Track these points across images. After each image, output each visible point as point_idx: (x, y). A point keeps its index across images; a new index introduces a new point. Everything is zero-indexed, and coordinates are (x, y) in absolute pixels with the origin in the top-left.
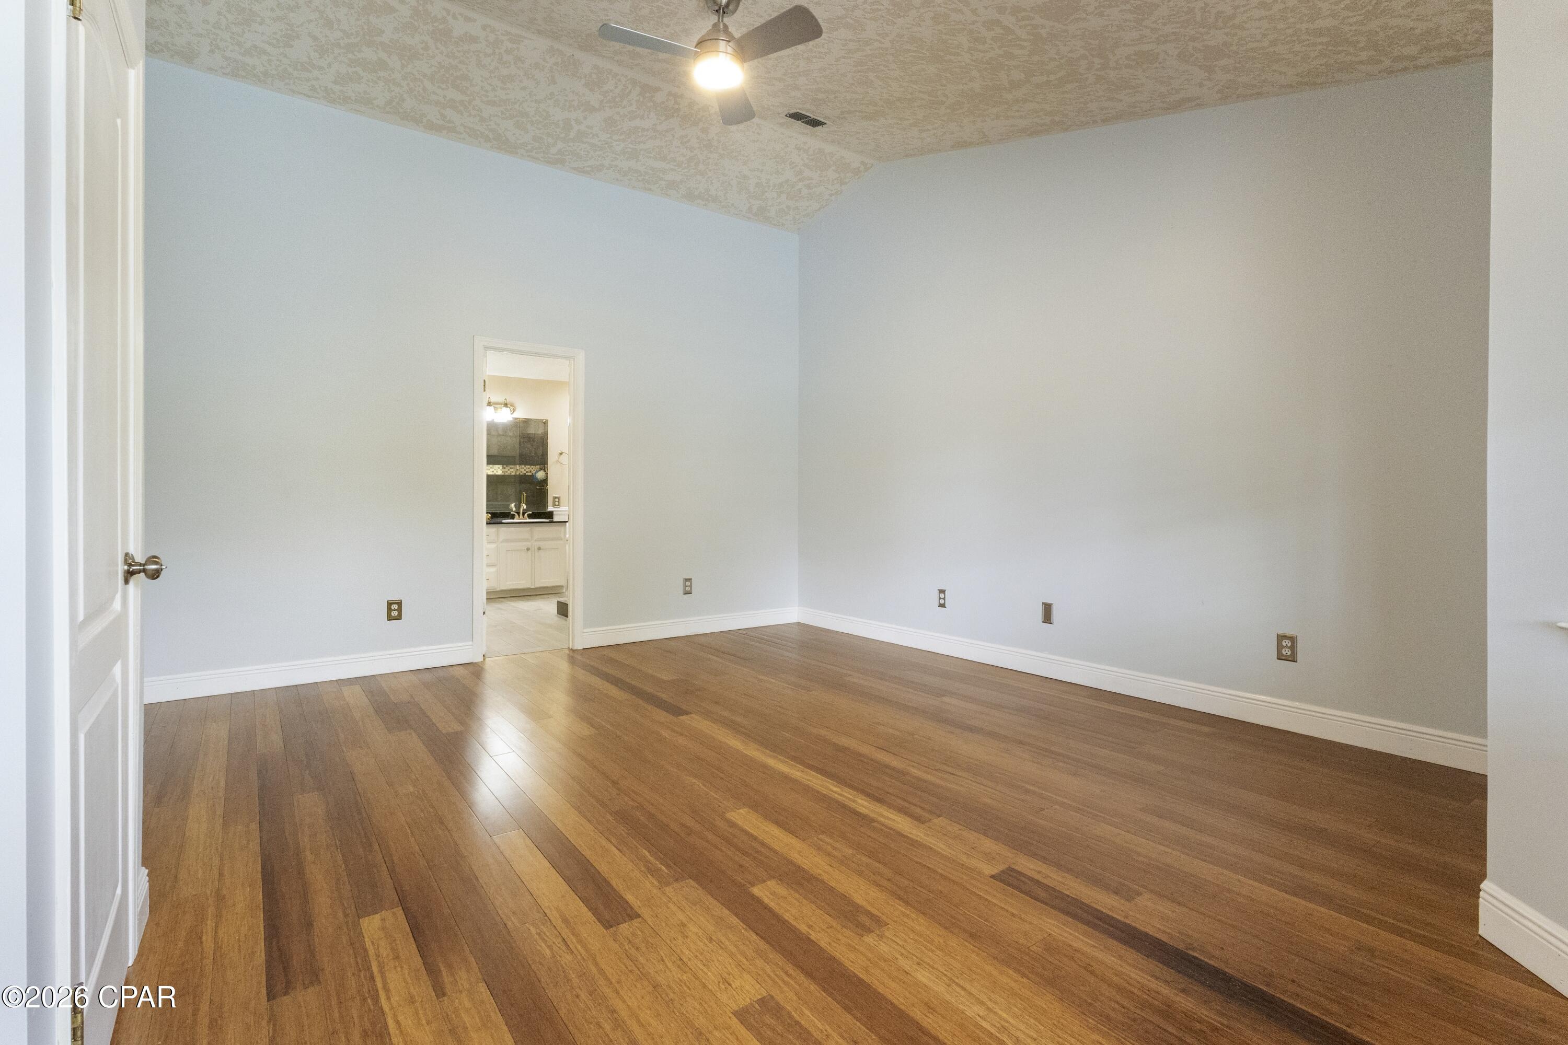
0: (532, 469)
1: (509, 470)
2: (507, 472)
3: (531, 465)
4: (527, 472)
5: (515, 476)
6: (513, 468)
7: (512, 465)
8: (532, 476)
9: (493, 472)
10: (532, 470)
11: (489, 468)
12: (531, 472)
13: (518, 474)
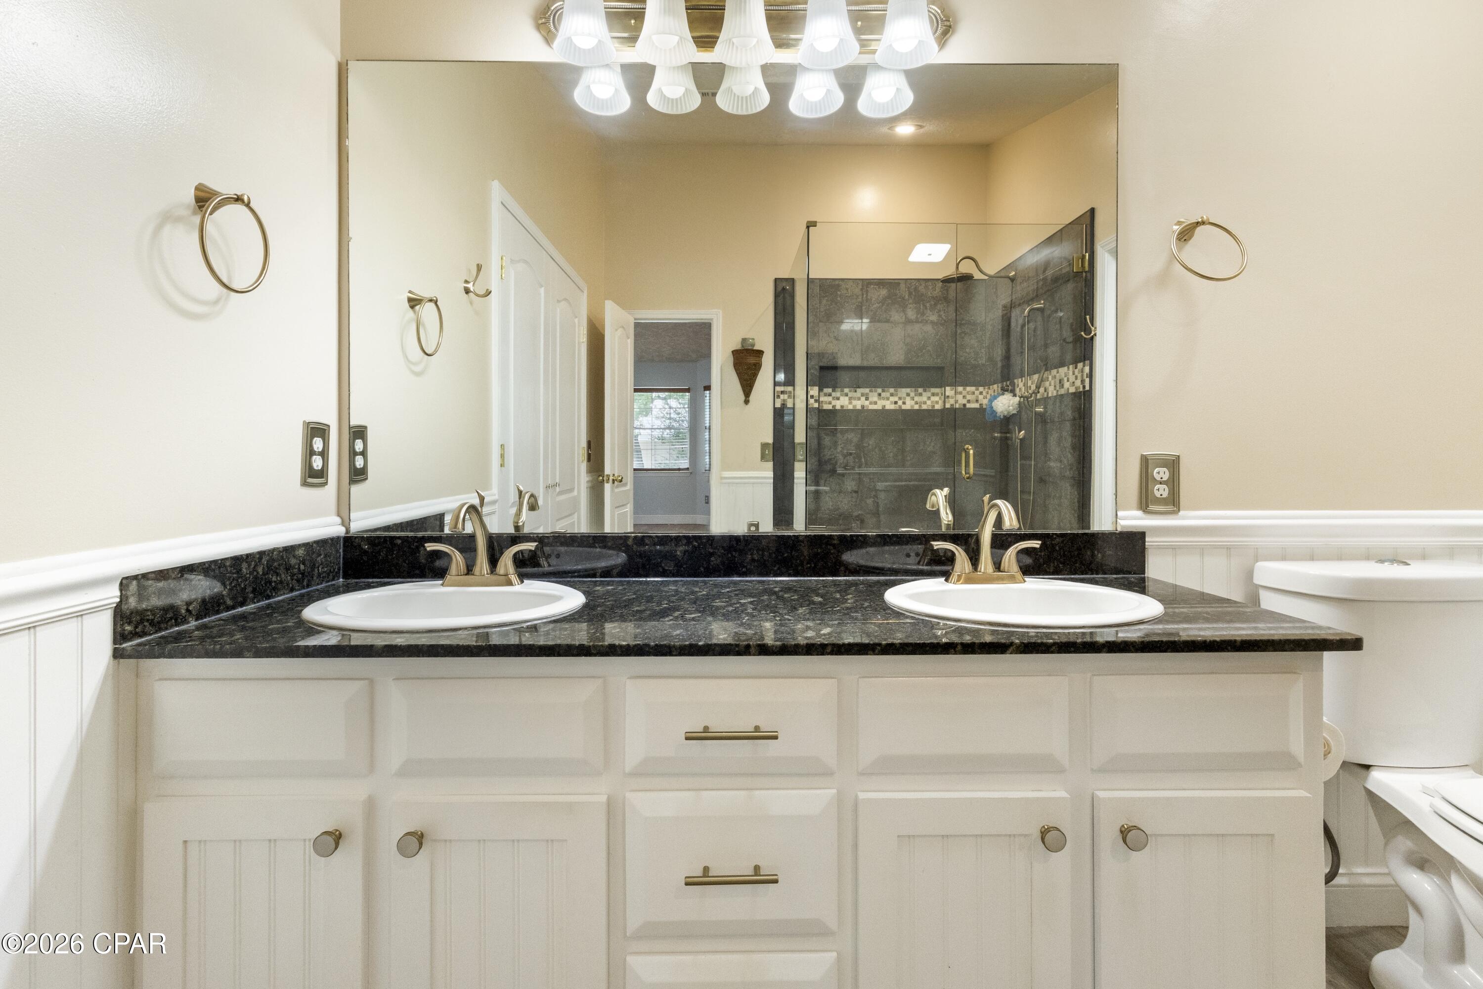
0: (981, 393)
1: (929, 398)
2: (925, 403)
3: (977, 385)
4: (969, 401)
5: (944, 410)
6: (937, 394)
7: (936, 387)
8: (981, 410)
9: (896, 403)
10: (981, 397)
11: (888, 394)
12: (977, 401)
13: (948, 406)
